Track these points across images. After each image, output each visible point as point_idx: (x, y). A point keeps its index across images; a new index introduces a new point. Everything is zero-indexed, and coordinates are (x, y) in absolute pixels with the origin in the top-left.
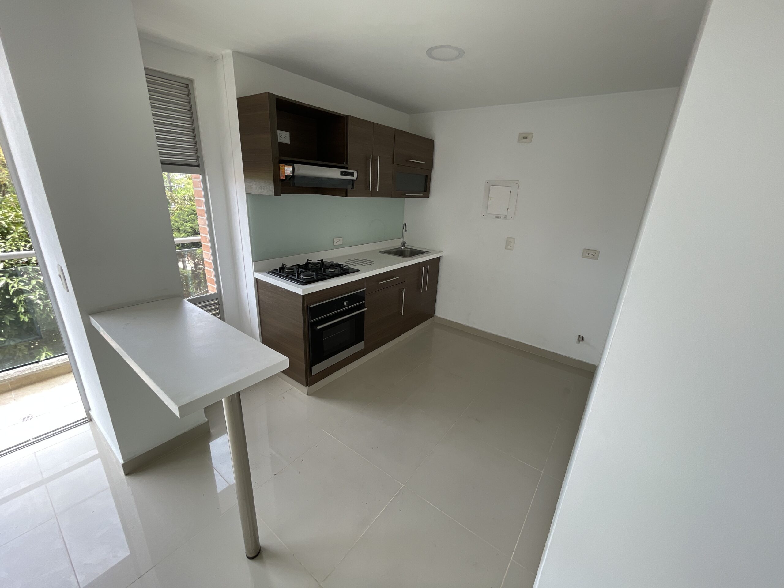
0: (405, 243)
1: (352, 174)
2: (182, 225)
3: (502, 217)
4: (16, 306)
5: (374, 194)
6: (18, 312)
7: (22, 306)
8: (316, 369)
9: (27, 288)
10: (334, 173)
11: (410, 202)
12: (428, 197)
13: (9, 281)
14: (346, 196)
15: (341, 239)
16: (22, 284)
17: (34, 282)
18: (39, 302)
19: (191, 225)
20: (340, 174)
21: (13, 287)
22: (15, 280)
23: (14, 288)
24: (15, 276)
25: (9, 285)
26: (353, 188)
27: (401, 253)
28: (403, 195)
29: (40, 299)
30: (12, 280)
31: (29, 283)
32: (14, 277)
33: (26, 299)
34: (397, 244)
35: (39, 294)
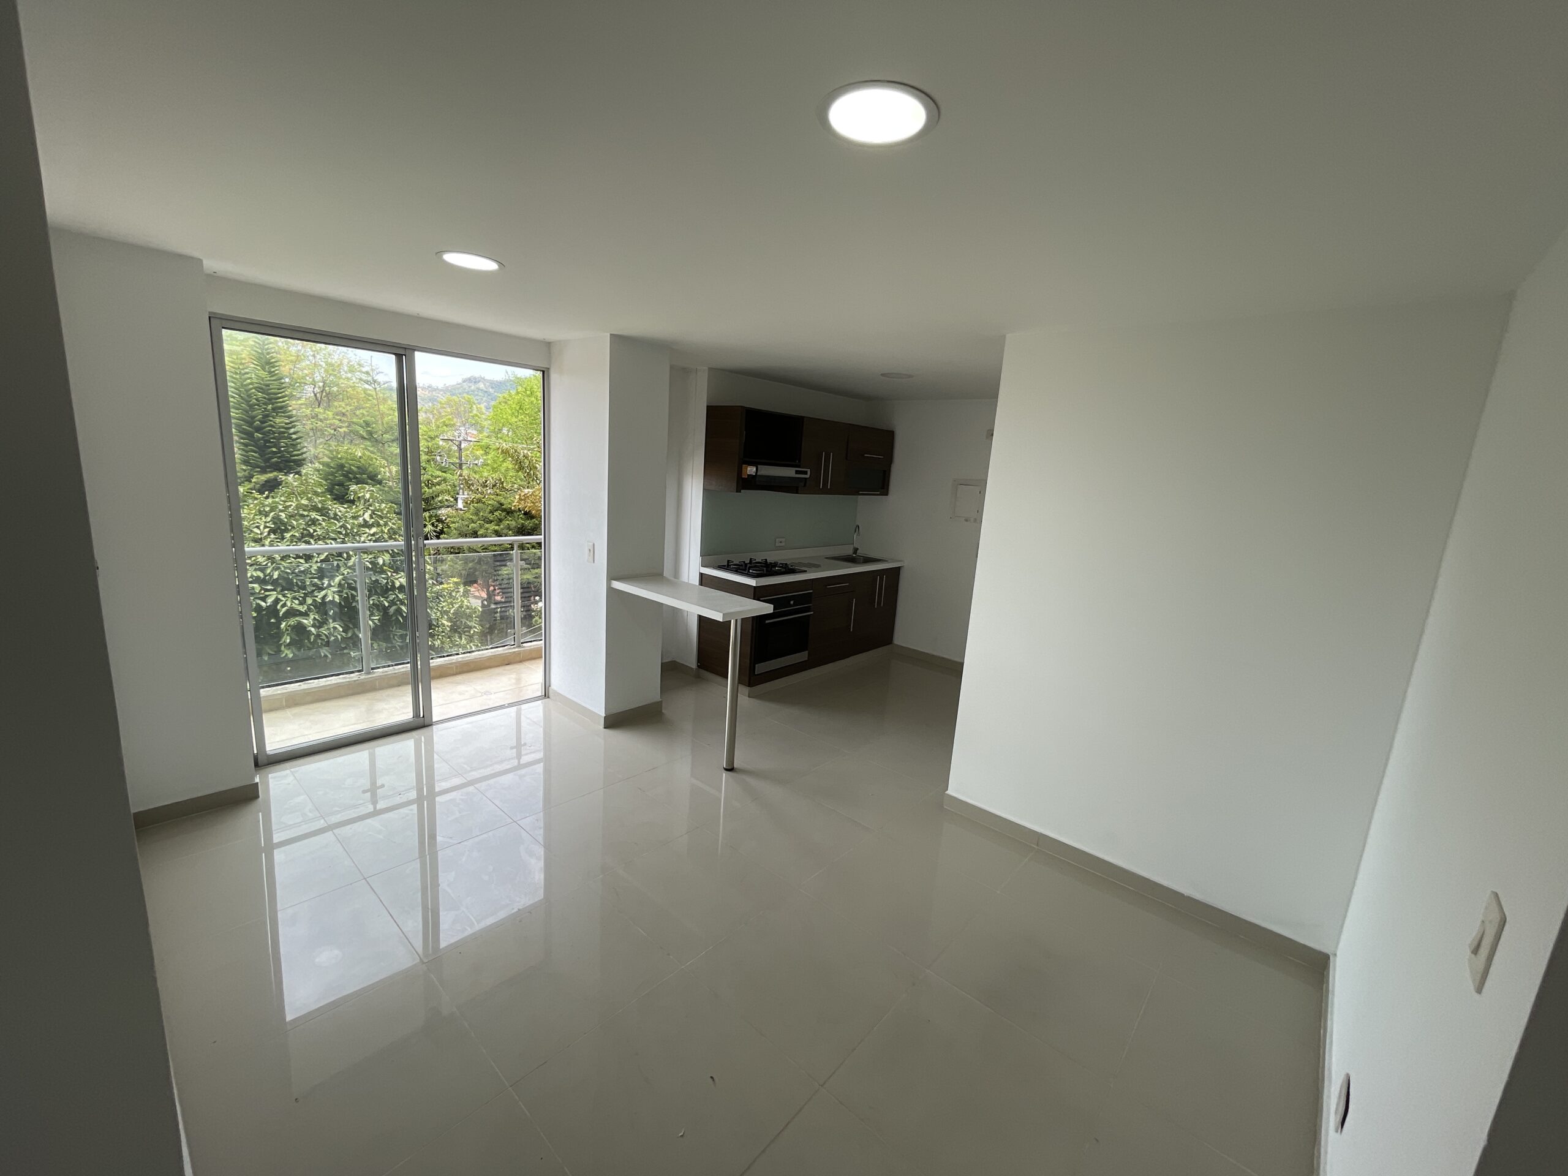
0: (858, 549)
1: (806, 473)
2: (481, 526)
3: (972, 520)
4: (279, 635)
5: (825, 491)
6: (281, 642)
7: (288, 634)
8: (760, 668)
9: (303, 609)
10: (789, 472)
11: (866, 503)
12: (886, 494)
13: (280, 597)
14: (797, 493)
15: (783, 540)
16: (297, 602)
17: (309, 601)
18: (313, 629)
19: (497, 528)
20: (794, 472)
21: (284, 605)
22: (288, 595)
23: (286, 608)
24: (288, 591)
25: (279, 603)
26: (805, 486)
27: (852, 560)
28: (856, 493)
29: (313, 626)
30: (284, 596)
31: (303, 602)
32: (286, 592)
33: (300, 623)
34: (848, 551)
35: (314, 618)
